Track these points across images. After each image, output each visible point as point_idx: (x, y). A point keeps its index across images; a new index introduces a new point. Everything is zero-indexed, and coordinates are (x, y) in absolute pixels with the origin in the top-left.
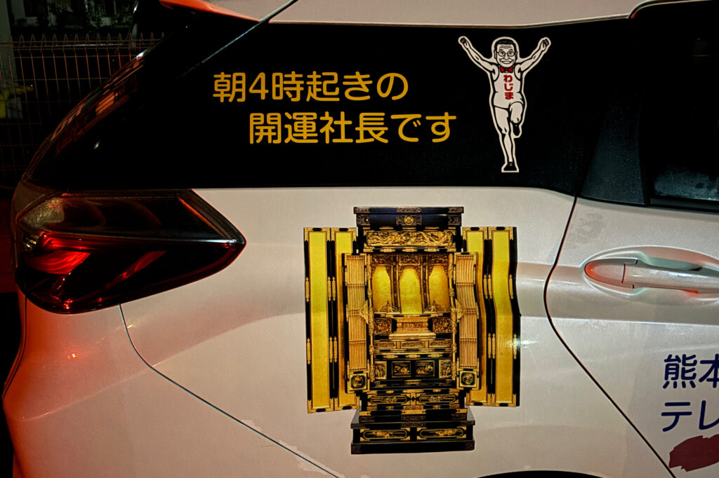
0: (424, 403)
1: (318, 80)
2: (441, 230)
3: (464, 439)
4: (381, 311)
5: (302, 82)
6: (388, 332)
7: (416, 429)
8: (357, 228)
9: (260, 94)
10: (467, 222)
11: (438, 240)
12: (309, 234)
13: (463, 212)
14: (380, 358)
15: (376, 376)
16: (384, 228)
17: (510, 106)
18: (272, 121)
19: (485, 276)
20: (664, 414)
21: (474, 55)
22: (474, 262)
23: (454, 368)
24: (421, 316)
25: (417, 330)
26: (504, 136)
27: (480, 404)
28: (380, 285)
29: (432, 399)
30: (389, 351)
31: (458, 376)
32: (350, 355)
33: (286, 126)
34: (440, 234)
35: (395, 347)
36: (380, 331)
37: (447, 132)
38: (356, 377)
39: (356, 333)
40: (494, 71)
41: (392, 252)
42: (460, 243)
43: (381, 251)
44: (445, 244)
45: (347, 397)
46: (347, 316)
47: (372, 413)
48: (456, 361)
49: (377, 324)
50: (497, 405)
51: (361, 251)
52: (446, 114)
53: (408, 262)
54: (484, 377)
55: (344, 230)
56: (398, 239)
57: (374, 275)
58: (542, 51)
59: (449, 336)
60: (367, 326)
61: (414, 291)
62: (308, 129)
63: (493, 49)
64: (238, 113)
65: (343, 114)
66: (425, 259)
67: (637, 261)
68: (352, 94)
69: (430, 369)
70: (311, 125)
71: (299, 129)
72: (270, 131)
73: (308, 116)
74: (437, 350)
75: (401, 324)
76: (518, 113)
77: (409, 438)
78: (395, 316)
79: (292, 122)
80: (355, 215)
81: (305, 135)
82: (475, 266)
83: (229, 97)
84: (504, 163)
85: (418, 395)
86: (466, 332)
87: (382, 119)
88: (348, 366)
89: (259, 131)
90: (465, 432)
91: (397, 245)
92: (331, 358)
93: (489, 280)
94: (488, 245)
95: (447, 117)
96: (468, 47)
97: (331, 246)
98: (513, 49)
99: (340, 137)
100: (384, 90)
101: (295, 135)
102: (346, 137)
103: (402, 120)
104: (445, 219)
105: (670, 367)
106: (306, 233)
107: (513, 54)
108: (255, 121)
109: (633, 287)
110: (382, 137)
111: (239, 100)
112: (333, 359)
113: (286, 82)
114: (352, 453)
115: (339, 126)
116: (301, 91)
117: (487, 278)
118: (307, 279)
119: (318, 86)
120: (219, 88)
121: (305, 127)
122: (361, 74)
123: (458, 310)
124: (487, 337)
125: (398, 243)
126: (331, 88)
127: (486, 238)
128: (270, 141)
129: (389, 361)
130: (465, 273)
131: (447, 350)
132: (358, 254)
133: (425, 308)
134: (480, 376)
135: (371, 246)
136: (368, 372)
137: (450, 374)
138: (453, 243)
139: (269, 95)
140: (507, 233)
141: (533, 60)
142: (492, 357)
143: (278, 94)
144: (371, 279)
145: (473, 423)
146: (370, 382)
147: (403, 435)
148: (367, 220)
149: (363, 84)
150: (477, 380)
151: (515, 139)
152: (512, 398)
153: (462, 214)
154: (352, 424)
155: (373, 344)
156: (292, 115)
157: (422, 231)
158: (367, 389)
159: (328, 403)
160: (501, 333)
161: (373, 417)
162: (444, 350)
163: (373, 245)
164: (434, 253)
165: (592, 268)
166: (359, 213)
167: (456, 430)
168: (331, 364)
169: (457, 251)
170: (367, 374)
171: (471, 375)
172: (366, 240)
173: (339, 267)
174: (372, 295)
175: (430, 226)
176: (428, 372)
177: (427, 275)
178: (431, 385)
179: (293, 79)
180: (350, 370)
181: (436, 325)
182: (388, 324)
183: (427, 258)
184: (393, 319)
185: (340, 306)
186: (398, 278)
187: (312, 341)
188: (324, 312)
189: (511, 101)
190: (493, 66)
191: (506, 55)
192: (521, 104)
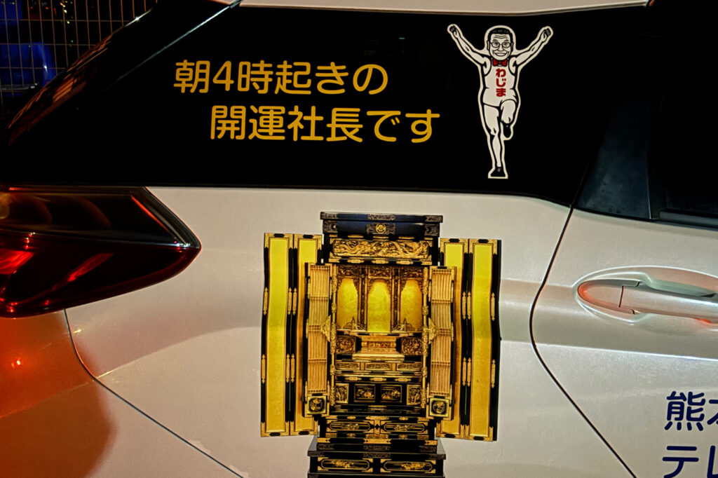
0: (389, 432)
1: (289, 70)
2: (416, 240)
3: (433, 474)
4: (344, 328)
5: (271, 73)
6: (351, 352)
7: (379, 460)
8: (323, 235)
9: (224, 85)
10: (445, 233)
11: (412, 252)
12: (269, 240)
13: (442, 222)
14: (342, 379)
15: (337, 399)
16: (352, 237)
17: (501, 103)
18: (236, 114)
19: (464, 294)
20: (665, 459)
21: (464, 45)
22: (452, 278)
23: (423, 395)
24: (389, 335)
25: (383, 351)
26: (492, 137)
27: (452, 436)
28: (346, 300)
29: (399, 428)
30: (351, 372)
31: (428, 404)
32: (309, 375)
33: (254, 121)
34: (415, 245)
35: (359, 368)
36: (342, 350)
37: (429, 131)
38: (314, 399)
39: (316, 351)
40: (485, 64)
41: (361, 264)
42: (437, 256)
43: (349, 261)
44: (421, 257)
45: (304, 421)
46: (307, 332)
47: (332, 440)
48: (426, 387)
49: (340, 342)
50: (471, 438)
51: (326, 261)
52: (429, 111)
53: (379, 275)
54: (457, 406)
55: (308, 237)
56: (368, 249)
57: (340, 288)
58: (543, 42)
60: (329, 344)
61: (384, 307)
62: (274, 124)
63: (486, 39)
64: (200, 105)
65: (313, 109)
66: (397, 273)
67: (639, 283)
68: (325, 86)
69: (397, 395)
70: (278, 120)
71: (265, 124)
72: (233, 125)
73: (275, 110)
74: (405, 374)
75: (366, 343)
76: (510, 111)
77: (371, 470)
78: (360, 334)
79: (257, 116)
80: (322, 221)
81: (271, 131)
82: (453, 281)
83: (190, 88)
84: (491, 168)
85: (383, 423)
86: (439, 354)
87: (357, 115)
88: (306, 387)
89: (221, 125)
90: (434, 467)
91: (366, 255)
92: (288, 378)
93: (469, 298)
94: (468, 259)
95: (429, 115)
96: (458, 36)
97: (293, 254)
98: (509, 39)
99: (309, 134)
100: (361, 83)
101: (260, 131)
102: (317, 134)
103: (383, 116)
104: (423, 228)
105: (674, 406)
106: (267, 239)
107: (508, 45)
108: (217, 114)
109: (634, 313)
110: (355, 135)
111: (201, 91)
112: (290, 378)
113: (254, 72)
115: (309, 122)
116: (269, 83)
117: (467, 296)
118: (266, 289)
119: (288, 77)
120: (181, 77)
121: (271, 122)
122: (337, 65)
123: (430, 330)
124: (462, 361)
125: (368, 253)
126: (302, 80)
127: (466, 251)
128: (232, 137)
129: (352, 384)
130: (442, 289)
131: (416, 374)
132: (323, 264)
133: (394, 326)
134: (452, 405)
135: (337, 256)
136: (328, 394)
137: (419, 400)
138: (429, 255)
139: (234, 86)
140: (490, 247)
141: (531, 52)
142: (466, 385)
143: (244, 85)
144: (337, 292)
145: (444, 457)
146: (330, 406)
147: (365, 466)
148: (335, 227)
149: (338, 76)
150: (449, 409)
151: (505, 142)
152: (489, 431)
153: (441, 224)
154: (309, 452)
155: (335, 364)
156: (258, 109)
157: (394, 241)
158: (326, 413)
159: (283, 426)
160: (477, 358)
161: (333, 444)
162: (413, 374)
163: (339, 254)
164: (407, 265)
165: (586, 289)
166: (326, 219)
167: (424, 464)
168: (287, 384)
169: (434, 264)
170: (327, 396)
171: (442, 403)
172: (332, 249)
173: (302, 277)
174: (337, 310)
175: (404, 236)
176: (394, 397)
177: (399, 289)
178: (397, 412)
179: (262, 69)
180: (309, 391)
181: (405, 346)
182: (352, 342)
183: (399, 271)
184: (357, 338)
185: (300, 320)
186: (366, 293)
187: (268, 357)
188: (281, 326)
189: (503, 98)
190: (485, 58)
191: (501, 46)
192: (514, 103)
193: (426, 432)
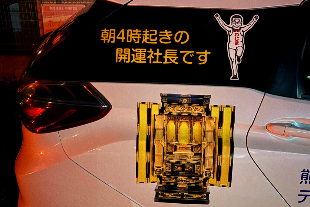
0: (187, 183)
1: (148, 33)
2: (200, 105)
3: (205, 200)
4: (170, 141)
5: (141, 34)
6: (173, 151)
7: (183, 193)
8: (161, 103)
9: (121, 40)
10: (212, 102)
11: (198, 110)
12: (140, 105)
13: (211, 98)
14: (169, 162)
15: (166, 170)
16: (173, 104)
17: (237, 48)
18: (126, 52)
19: (219, 128)
20: (299, 195)
21: (221, 23)
22: (214, 121)
23: (202, 169)
24: (188, 145)
25: (186, 151)
26: (233, 62)
27: (213, 185)
28: (170, 129)
29: (191, 182)
30: (172, 159)
31: (204, 172)
32: (155, 160)
33: (133, 55)
34: (199, 108)
35: (175, 158)
36: (169, 150)
37: (206, 59)
38: (157, 169)
39: (159, 150)
40: (230, 31)
41: (177, 115)
42: (208, 112)
43: (172, 114)
44: (201, 112)
45: (153, 178)
46: (155, 143)
47: (164, 185)
48: (203, 166)
49: (168, 147)
50: (220, 186)
51: (163, 114)
52: (206, 51)
53: (184, 119)
54: (215, 174)
55: (156, 104)
56: (180, 109)
57: (168, 125)
58: (255, 22)
59: (200, 154)
60: (163, 148)
61: (186, 133)
62: (142, 56)
63: (231, 20)
64: (111, 48)
65: (158, 50)
66: (192, 119)
67: (292, 124)
68: (163, 40)
69: (191, 168)
70: (143, 54)
71: (138, 56)
72: (125, 57)
73: (142, 50)
74: (194, 160)
75: (179, 148)
76: (240, 51)
77: (180, 197)
79: (135, 53)
80: (161, 97)
81: (140, 59)
82: (215, 123)
83: (107, 41)
84: (232, 75)
85: (185, 179)
86: (208, 152)
87: (176, 53)
88: (154, 165)
89: (120, 57)
90: (205, 197)
91: (179, 111)
93: (221, 129)
94: (221, 114)
95: (206, 53)
96: (219, 19)
97: (149, 111)
98: (240, 20)
99: (156, 61)
100: (178, 39)
101: (136, 59)
102: (159, 61)
103: (186, 53)
104: (202, 101)
105: (304, 174)
107: (240, 23)
108: (118, 52)
109: (289, 136)
110: (175, 61)
111: (112, 42)
112: (148, 161)
113: (133, 34)
114: (155, 201)
115: (156, 55)
116: (140, 39)
117: (220, 128)
118: (138, 125)
119: (147, 36)
120: (104, 36)
121: (140, 55)
122: (168, 31)
123: (205, 143)
124: (218, 156)
125: (180, 111)
126: (153, 37)
127: (220, 110)
128: (125, 62)
129: (173, 164)
130: (210, 125)
132: (161, 115)
133: (190, 141)
134: (213, 173)
135: (167, 111)
136: (163, 168)
137: (200, 171)
138: (205, 112)
139: (125, 40)
140: (231, 109)
141: (249, 26)
142: (219, 165)
143: (129, 40)
144: (167, 126)
145: (210, 193)
146: (164, 172)
147: (178, 196)
148: (166, 100)
149: (168, 36)
150: (212, 175)
151: (238, 64)
152: (228, 184)
153: (210, 99)
154: (155, 190)
155: (166, 156)
156: (135, 50)
157: (191, 106)
158: (162, 175)
159: (145, 180)
160: (224, 155)
161: (164, 187)
162: (197, 160)
163: (168, 111)
164: (196, 116)
165: (270, 127)
166: (163, 96)
167: (201, 196)
168: (146, 163)
169: (207, 116)
171: (209, 172)
172: (165, 109)
173: (153, 120)
174: (167, 134)
175: (195, 104)
176: (190, 169)
177: (192, 125)
178: (190, 175)
179: (137, 33)
181: (194, 149)
182: (173, 147)
183: (192, 118)
184: (175, 145)
185: (152, 138)
186: (179, 127)
187: (139, 152)
188: (144, 140)
189: (238, 46)
190: (230, 28)
191: (237, 23)
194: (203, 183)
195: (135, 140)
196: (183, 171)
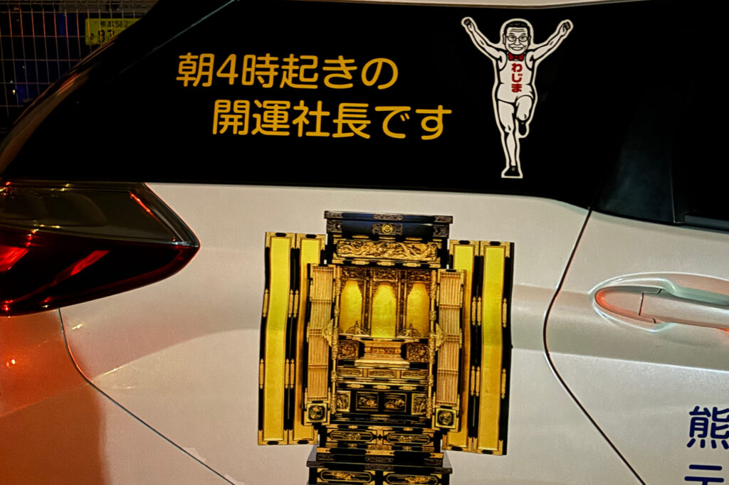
0: (392, 443)
1: (295, 64)
2: (424, 242)
4: (347, 332)
5: (277, 66)
6: (354, 358)
7: (382, 472)
8: (327, 235)
9: (228, 79)
10: (455, 234)
11: (418, 253)
12: (271, 239)
13: (452, 222)
14: (343, 386)
15: (338, 407)
16: (357, 237)
17: (517, 99)
18: (239, 109)
19: (474, 299)
20: (688, 479)
21: (478, 39)
22: (462, 281)
23: (429, 404)
24: (393, 341)
25: (387, 357)
26: (507, 134)
27: (459, 449)
28: (349, 303)
29: (403, 439)
30: (353, 379)
31: (434, 414)
32: (309, 382)
33: (255, 116)
34: (423, 247)
35: (361, 375)
36: (345, 355)
37: (440, 128)
38: (314, 406)
39: (317, 356)
40: (500, 59)
41: (366, 265)
42: (446, 258)
43: (353, 262)
44: (429, 259)
45: (304, 429)
46: (308, 336)
47: (332, 450)
48: (432, 396)
49: (342, 347)
50: (479, 451)
51: (330, 262)
52: (440, 107)
53: (384, 277)
54: (465, 418)
55: (311, 237)
56: (374, 250)
57: (344, 291)
58: (562, 36)
59: (425, 366)
60: (330, 348)
61: (388, 311)
62: (279, 119)
63: (502, 32)
64: (202, 99)
65: (320, 104)
66: (404, 275)
67: (661, 290)
68: (332, 81)
69: (401, 404)
70: (283, 115)
71: (269, 119)
72: (236, 120)
73: (280, 105)
74: (410, 382)
75: (369, 349)
76: (526, 108)
77: (373, 483)
78: (363, 339)
79: (261, 111)
80: (326, 220)
81: (275, 127)
82: (462, 286)
83: (193, 82)
84: (505, 166)
85: (386, 433)
86: (446, 364)
87: (365, 111)
88: (306, 394)
89: (223, 120)
90: (440, 481)
91: (372, 257)
92: (287, 383)
93: (479, 303)
94: (479, 262)
95: (441, 111)
96: (472, 29)
97: (295, 255)
98: (526, 32)
99: (314, 130)
100: (370, 77)
101: (264, 126)
102: (322, 130)
103: (390, 112)
104: (430, 229)
105: (697, 421)
106: (268, 238)
107: (525, 39)
108: (220, 108)
109: (655, 322)
110: (363, 131)
111: (204, 85)
112: (289, 384)
113: (259, 66)
115: (315, 117)
116: (275, 77)
117: (477, 301)
118: (267, 291)
119: (294, 72)
120: (184, 70)
121: (276, 117)
122: (345, 59)
124: (471, 370)
125: (373, 254)
126: (309, 74)
127: (477, 254)
128: (235, 132)
129: (354, 391)
130: (451, 293)
131: (422, 382)
132: (326, 266)
133: (400, 331)
134: (460, 416)
135: (341, 257)
136: (329, 402)
137: (424, 410)
138: (437, 257)
139: (238, 80)
140: (503, 250)
141: (549, 47)
142: (475, 395)
143: (248, 79)
144: (340, 295)
145: (451, 471)
146: (331, 414)
147: (367, 479)
148: (339, 226)
149: (346, 70)
150: (456, 420)
151: (520, 139)
152: (498, 445)
153: (451, 225)
154: (308, 462)
155: (336, 370)
156: (262, 103)
157: (401, 242)
158: (326, 422)
159: (281, 434)
160: (487, 367)
161: (333, 455)
162: (418, 382)
163: (343, 255)
164: (414, 268)
165: (604, 296)
166: (330, 218)
167: (429, 478)
168: (286, 391)
169: (442, 267)
170: (327, 404)
171: (449, 414)
172: (336, 250)
173: (304, 280)
174: (339, 313)
175: (412, 237)
176: (398, 406)
177: (405, 293)
178: (400, 422)
179: (267, 62)
180: (308, 398)
181: (410, 353)
182: (354, 347)
183: (406, 274)
184: (360, 342)
185: (301, 324)
186: (371, 296)
187: (266, 362)
188: (281, 330)
189: (519, 94)
190: (501, 52)
191: (518, 40)
192: (530, 98)
193: (432, 444)
194: (432, 443)
195: (256, 328)
196: (381, 409)
